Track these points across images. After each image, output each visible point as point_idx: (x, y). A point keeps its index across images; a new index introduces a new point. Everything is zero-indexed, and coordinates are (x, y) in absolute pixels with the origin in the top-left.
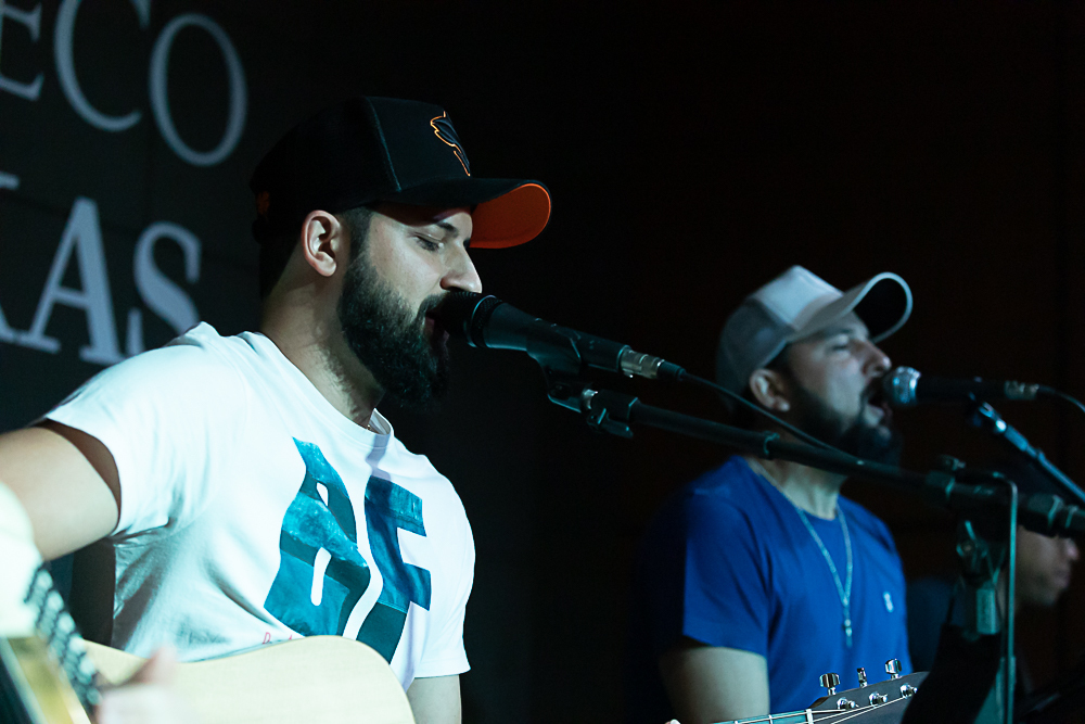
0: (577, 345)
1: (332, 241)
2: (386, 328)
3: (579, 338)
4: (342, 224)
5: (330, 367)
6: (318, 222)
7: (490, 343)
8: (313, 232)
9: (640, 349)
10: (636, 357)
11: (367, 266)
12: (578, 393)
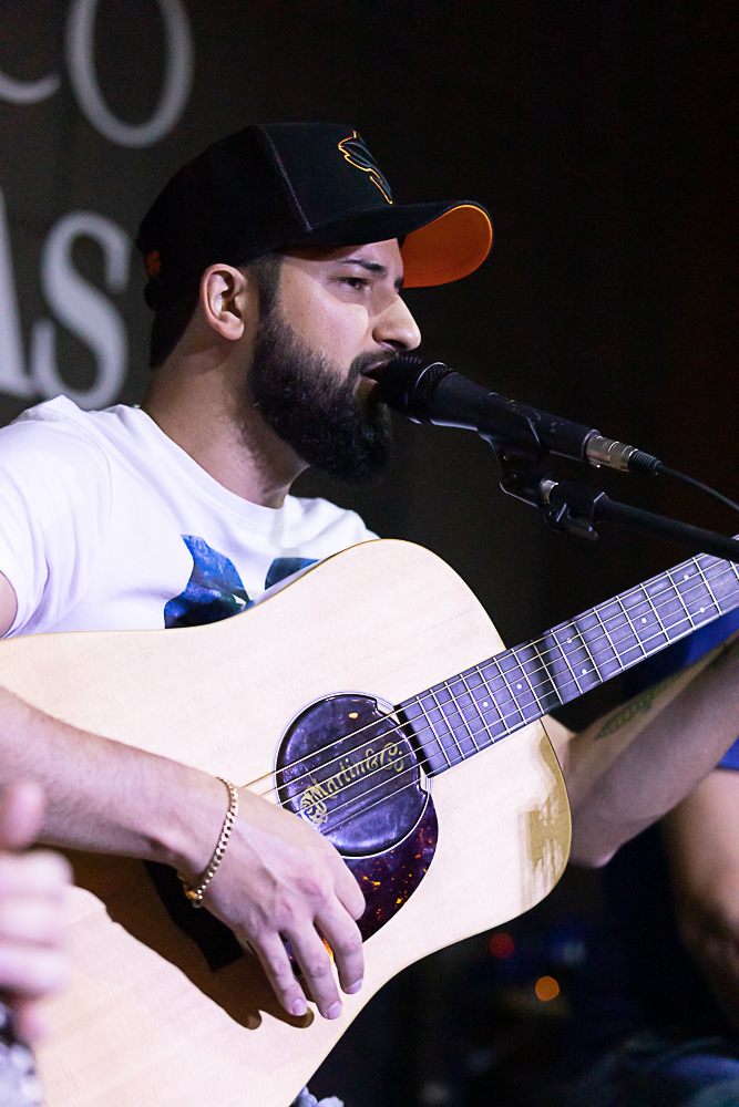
0: (535, 427)
1: (237, 299)
2: (308, 396)
3: (539, 418)
4: (246, 277)
5: (245, 440)
6: (219, 277)
7: (436, 420)
8: (214, 289)
9: (609, 434)
10: (605, 444)
11: (280, 324)
12: (536, 485)
